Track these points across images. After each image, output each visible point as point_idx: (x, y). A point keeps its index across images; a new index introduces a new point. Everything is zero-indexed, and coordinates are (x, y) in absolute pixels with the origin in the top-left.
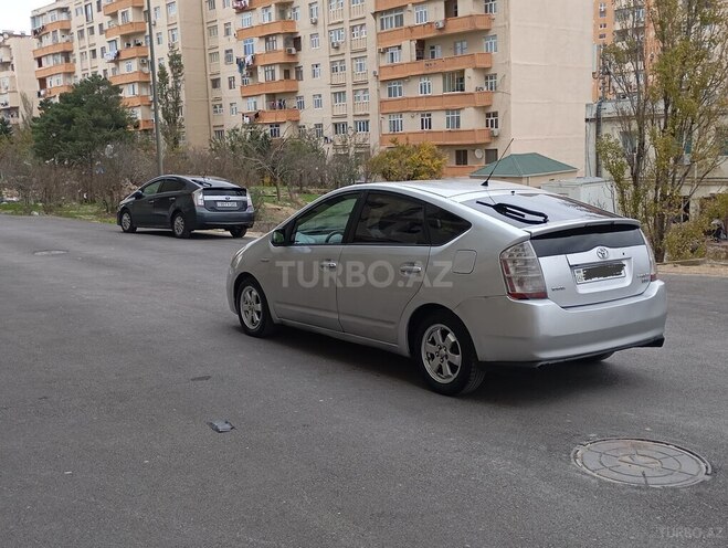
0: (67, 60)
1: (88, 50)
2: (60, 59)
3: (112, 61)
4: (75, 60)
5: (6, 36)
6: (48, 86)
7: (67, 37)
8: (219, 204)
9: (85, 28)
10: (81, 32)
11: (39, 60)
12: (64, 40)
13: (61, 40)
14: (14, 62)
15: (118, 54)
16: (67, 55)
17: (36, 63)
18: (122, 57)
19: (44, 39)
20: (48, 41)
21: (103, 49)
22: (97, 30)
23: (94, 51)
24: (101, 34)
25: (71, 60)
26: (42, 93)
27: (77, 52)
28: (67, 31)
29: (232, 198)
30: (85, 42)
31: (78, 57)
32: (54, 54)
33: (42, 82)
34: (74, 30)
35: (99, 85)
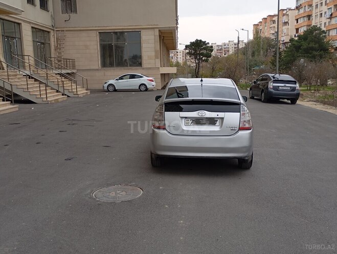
0: (309, 19)
1: (319, 14)
2: (306, 19)
3: (328, 18)
4: (312, 20)
5: (288, 10)
6: (299, 32)
7: (310, 8)
8: (280, 88)
9: (319, 3)
10: (317, 5)
11: (297, 20)
12: (309, 10)
13: (307, 10)
14: (289, 22)
15: (331, 15)
16: (309, 17)
17: (296, 21)
18: (333, 16)
19: (300, 10)
20: (302, 11)
21: (325, 13)
22: (324, 4)
23: (321, 14)
24: (326, 5)
25: (311, 19)
26: (296, 35)
27: (314, 15)
28: (311, 6)
29: (287, 85)
30: (318, 10)
31: (314, 17)
32: (303, 17)
33: (297, 30)
34: (314, 5)
35: (316, 31)
